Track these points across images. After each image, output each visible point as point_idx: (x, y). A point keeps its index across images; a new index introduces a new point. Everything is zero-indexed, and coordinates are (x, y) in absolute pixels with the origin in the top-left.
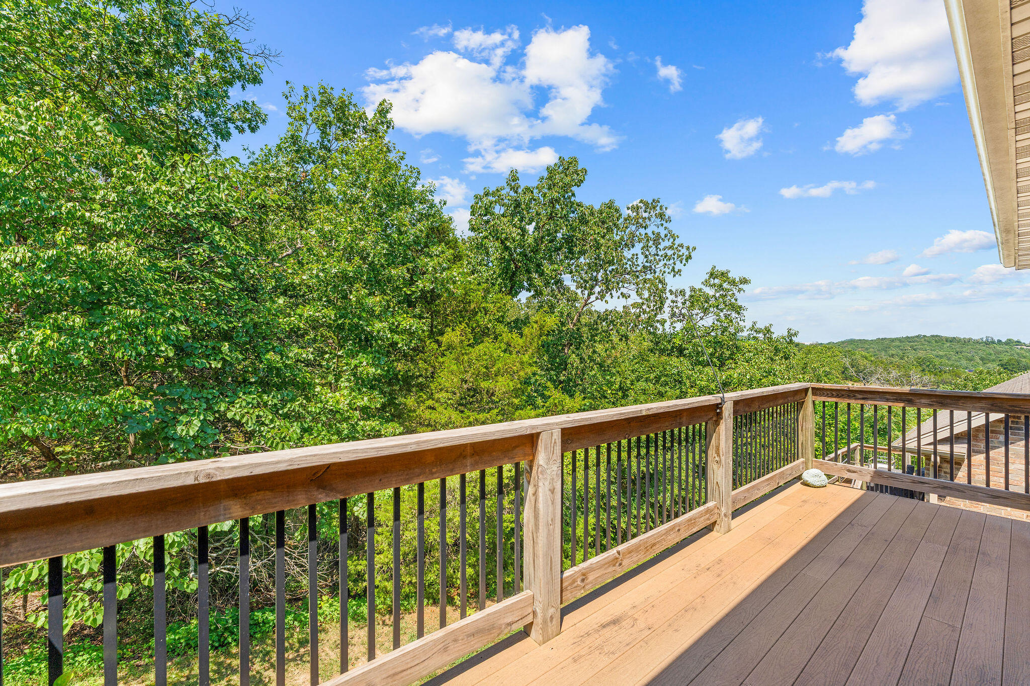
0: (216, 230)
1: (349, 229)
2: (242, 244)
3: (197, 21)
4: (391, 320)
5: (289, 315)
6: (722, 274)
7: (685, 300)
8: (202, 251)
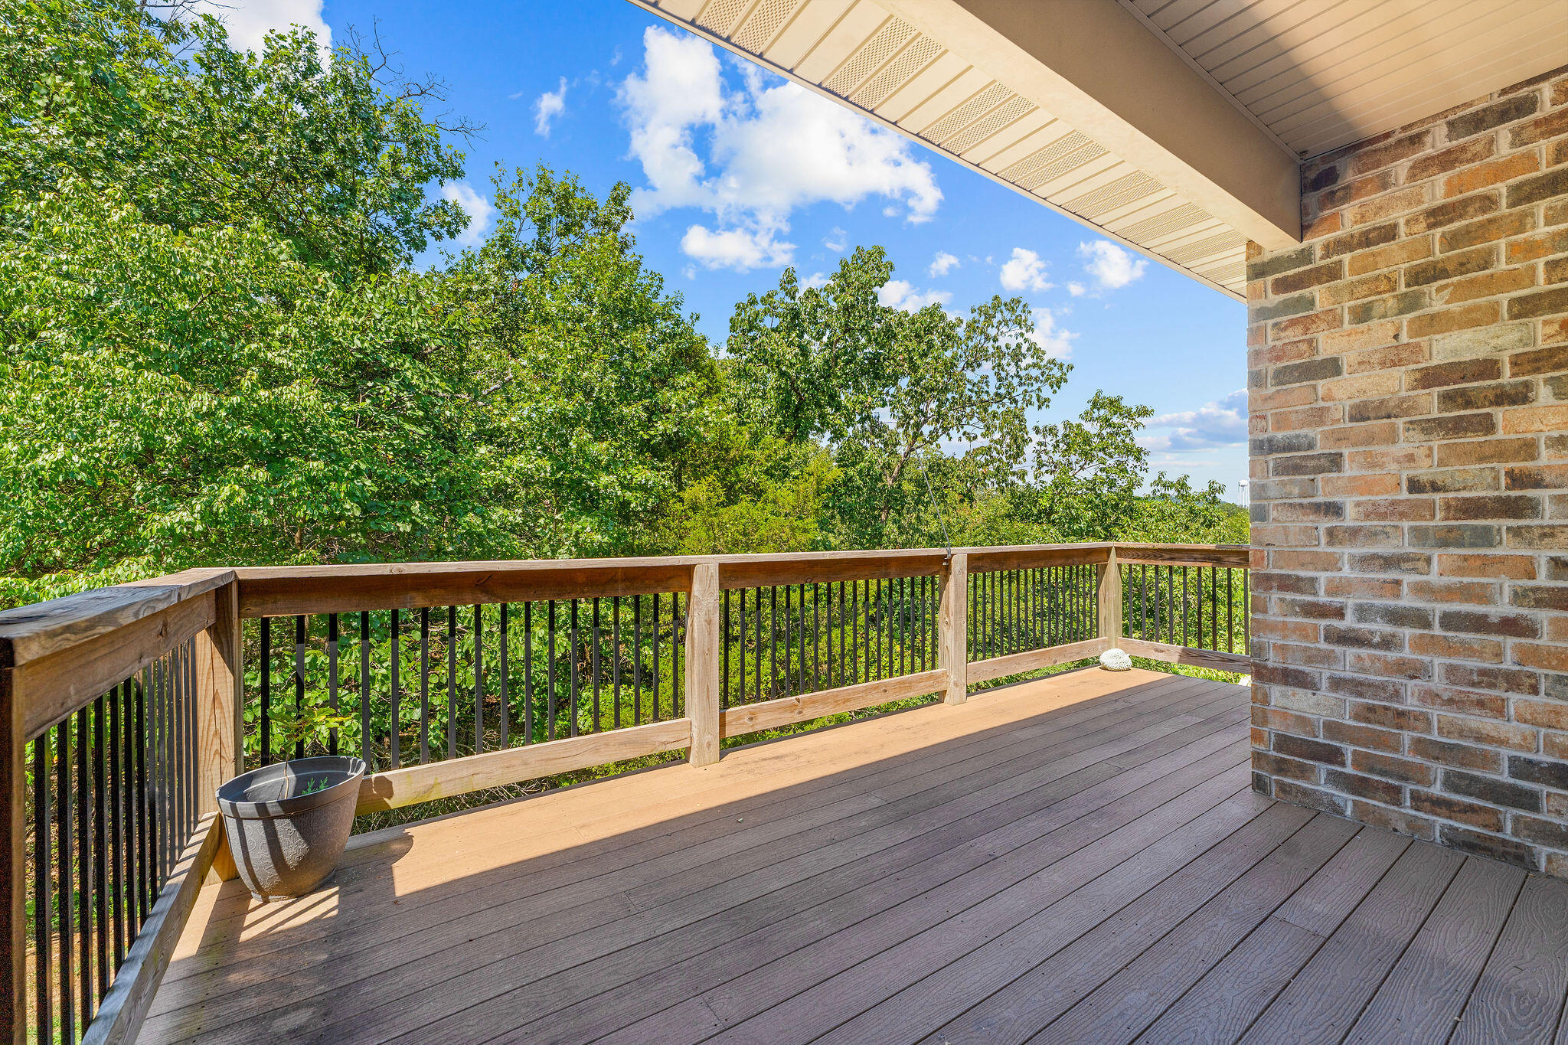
0: (407, 365)
1: (569, 357)
2: (437, 381)
3: (386, 110)
4: (622, 473)
5: (493, 468)
6: (1111, 403)
7: (1057, 442)
8: (388, 390)
